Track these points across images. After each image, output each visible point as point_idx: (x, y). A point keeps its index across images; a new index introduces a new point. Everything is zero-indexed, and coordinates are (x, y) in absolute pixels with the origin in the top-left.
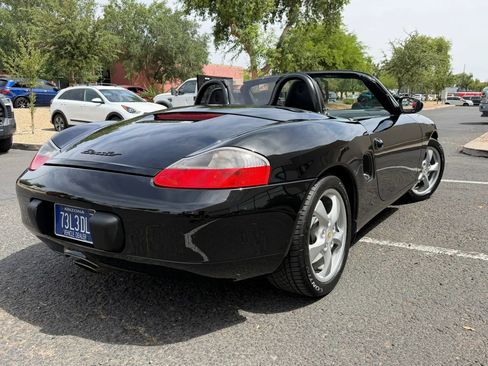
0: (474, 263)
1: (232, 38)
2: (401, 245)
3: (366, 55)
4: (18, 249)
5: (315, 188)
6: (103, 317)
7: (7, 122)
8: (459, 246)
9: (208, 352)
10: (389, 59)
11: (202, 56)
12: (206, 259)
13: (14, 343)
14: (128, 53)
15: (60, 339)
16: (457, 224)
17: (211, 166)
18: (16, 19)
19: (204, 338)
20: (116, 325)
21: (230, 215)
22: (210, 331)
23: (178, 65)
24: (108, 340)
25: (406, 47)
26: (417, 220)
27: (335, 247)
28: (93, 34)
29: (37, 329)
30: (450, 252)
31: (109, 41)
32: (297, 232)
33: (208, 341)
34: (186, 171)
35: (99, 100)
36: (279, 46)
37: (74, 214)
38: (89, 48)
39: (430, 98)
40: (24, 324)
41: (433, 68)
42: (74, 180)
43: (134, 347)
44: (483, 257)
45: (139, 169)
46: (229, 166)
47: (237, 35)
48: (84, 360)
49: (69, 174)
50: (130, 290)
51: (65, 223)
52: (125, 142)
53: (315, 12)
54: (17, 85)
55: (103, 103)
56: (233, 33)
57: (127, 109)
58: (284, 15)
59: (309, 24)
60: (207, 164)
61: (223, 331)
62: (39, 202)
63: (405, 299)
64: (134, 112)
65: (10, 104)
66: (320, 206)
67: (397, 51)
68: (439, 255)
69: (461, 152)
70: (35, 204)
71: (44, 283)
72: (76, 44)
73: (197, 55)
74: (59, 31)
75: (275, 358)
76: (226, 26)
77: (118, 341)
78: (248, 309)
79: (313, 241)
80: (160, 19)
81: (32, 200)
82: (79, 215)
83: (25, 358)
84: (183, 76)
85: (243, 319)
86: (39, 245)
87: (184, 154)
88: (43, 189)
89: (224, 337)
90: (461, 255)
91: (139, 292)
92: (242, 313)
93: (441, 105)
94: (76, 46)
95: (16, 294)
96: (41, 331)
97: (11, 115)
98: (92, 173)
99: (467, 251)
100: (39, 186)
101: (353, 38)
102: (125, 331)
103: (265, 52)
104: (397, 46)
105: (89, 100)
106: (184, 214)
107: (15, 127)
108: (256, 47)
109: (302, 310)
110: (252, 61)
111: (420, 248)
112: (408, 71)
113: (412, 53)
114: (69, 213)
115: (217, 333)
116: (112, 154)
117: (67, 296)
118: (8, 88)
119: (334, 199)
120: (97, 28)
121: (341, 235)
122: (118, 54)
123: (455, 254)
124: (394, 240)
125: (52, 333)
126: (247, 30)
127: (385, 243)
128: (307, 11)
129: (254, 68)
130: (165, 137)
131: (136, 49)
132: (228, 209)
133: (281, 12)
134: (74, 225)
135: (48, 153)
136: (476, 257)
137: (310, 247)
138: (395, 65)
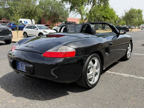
0: (139, 79)
1: (76, 10)
2: (118, 74)
3: (116, 15)
4: (10, 72)
5: (89, 57)
6: (30, 92)
7: (10, 35)
8: (135, 74)
9: (57, 103)
10: (124, 16)
11: (67, 15)
12: (57, 77)
13: (5, 98)
14: (46, 14)
15: (18, 98)
16: (136, 68)
17: (59, 51)
18: (14, 5)
19: (56, 99)
20: (33, 95)
21: (65, 65)
22: (58, 97)
23: (60, 18)
24: (30, 99)
25: (129, 12)
26: (125, 66)
27: (96, 74)
28: (35, 9)
29: (12, 95)
30: (132, 76)
31: (40, 11)
32: (83, 70)
33: (57, 100)
34: (52, 52)
35: (37, 29)
36: (90, 12)
37: (22, 64)
38: (34, 13)
39: (136, 28)
40: (8, 93)
41: (137, 18)
42: (22, 54)
43: (37, 101)
44: (142, 78)
45: (39, 51)
46: (64, 51)
47: (77, 9)
48: (23, 104)
49: (21, 53)
50: (38, 85)
51: (20, 66)
52: (38, 43)
53: (100, 2)
54: (14, 24)
55: (37, 30)
56: (76, 8)
57: (44, 31)
58: (92, 3)
59: (99, 5)
60: (57, 50)
61: (62, 97)
62: (13, 60)
63: (116, 90)
64: (46, 32)
65: (11, 30)
66: (91, 62)
67: (126, 13)
68: (129, 77)
69: (143, 45)
70: (12, 61)
71: (15, 82)
72: (30, 12)
73: (66, 15)
74: (26, 9)
75: (75, 105)
76: (74, 6)
77: (33, 99)
78: (70, 91)
79: (89, 72)
80: (55, 5)
81: (11, 59)
82: (23, 64)
83: (8, 103)
84: (61, 21)
85: (68, 94)
86: (13, 72)
87: (52, 47)
88: (14, 56)
89: (62, 99)
90: (135, 77)
91: (41, 85)
92: (68, 92)
93: (140, 30)
94: (30, 13)
95: (7, 85)
96: (13, 95)
97: (11, 33)
98: (27, 53)
99: (137, 76)
100: (14, 55)
101: (112, 10)
102: (35, 96)
103: (85, 14)
104: (126, 12)
105: (34, 29)
106: (51, 64)
107: (12, 36)
108: (83, 12)
109: (85, 92)
110: (82, 17)
111: (124, 75)
112: (129, 19)
113: (131, 14)
114: (21, 63)
115: (60, 98)
116: (32, 47)
117: (21, 86)
118: (12, 25)
119: (96, 60)
120: (36, 8)
121: (98, 70)
122: (42, 15)
123: (134, 77)
124: (116, 72)
125: (15, 96)
126: (80, 8)
127: (113, 73)
128: (98, 2)
129: (82, 19)
130: (48, 42)
131: (48, 13)
132: (64, 63)
133: (91, 2)
134: (22, 67)
135: (16, 46)
136: (140, 78)
137: (88, 74)
138: (125, 18)
